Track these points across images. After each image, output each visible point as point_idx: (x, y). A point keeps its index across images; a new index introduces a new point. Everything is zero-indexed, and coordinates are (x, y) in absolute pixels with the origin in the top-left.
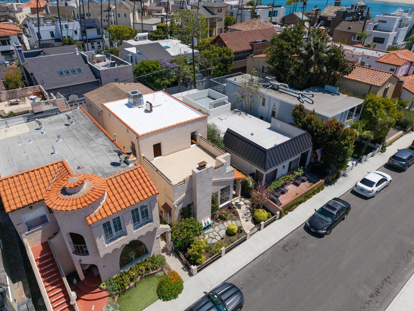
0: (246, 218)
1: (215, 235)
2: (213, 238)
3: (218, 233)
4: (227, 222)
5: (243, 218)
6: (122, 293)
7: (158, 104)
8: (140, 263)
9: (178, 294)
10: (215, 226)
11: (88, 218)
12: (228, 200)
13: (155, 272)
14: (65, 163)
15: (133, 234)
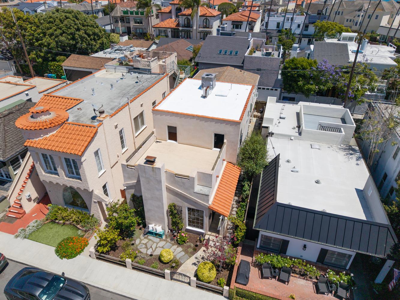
0: (198, 262)
1: (151, 247)
2: (146, 247)
3: (156, 248)
4: (177, 247)
5: (196, 258)
6: (53, 222)
7: (222, 94)
8: (80, 213)
9: (65, 257)
10: (164, 240)
11: (28, 140)
12: (202, 228)
13: (80, 228)
14: (80, 101)
15: (64, 179)
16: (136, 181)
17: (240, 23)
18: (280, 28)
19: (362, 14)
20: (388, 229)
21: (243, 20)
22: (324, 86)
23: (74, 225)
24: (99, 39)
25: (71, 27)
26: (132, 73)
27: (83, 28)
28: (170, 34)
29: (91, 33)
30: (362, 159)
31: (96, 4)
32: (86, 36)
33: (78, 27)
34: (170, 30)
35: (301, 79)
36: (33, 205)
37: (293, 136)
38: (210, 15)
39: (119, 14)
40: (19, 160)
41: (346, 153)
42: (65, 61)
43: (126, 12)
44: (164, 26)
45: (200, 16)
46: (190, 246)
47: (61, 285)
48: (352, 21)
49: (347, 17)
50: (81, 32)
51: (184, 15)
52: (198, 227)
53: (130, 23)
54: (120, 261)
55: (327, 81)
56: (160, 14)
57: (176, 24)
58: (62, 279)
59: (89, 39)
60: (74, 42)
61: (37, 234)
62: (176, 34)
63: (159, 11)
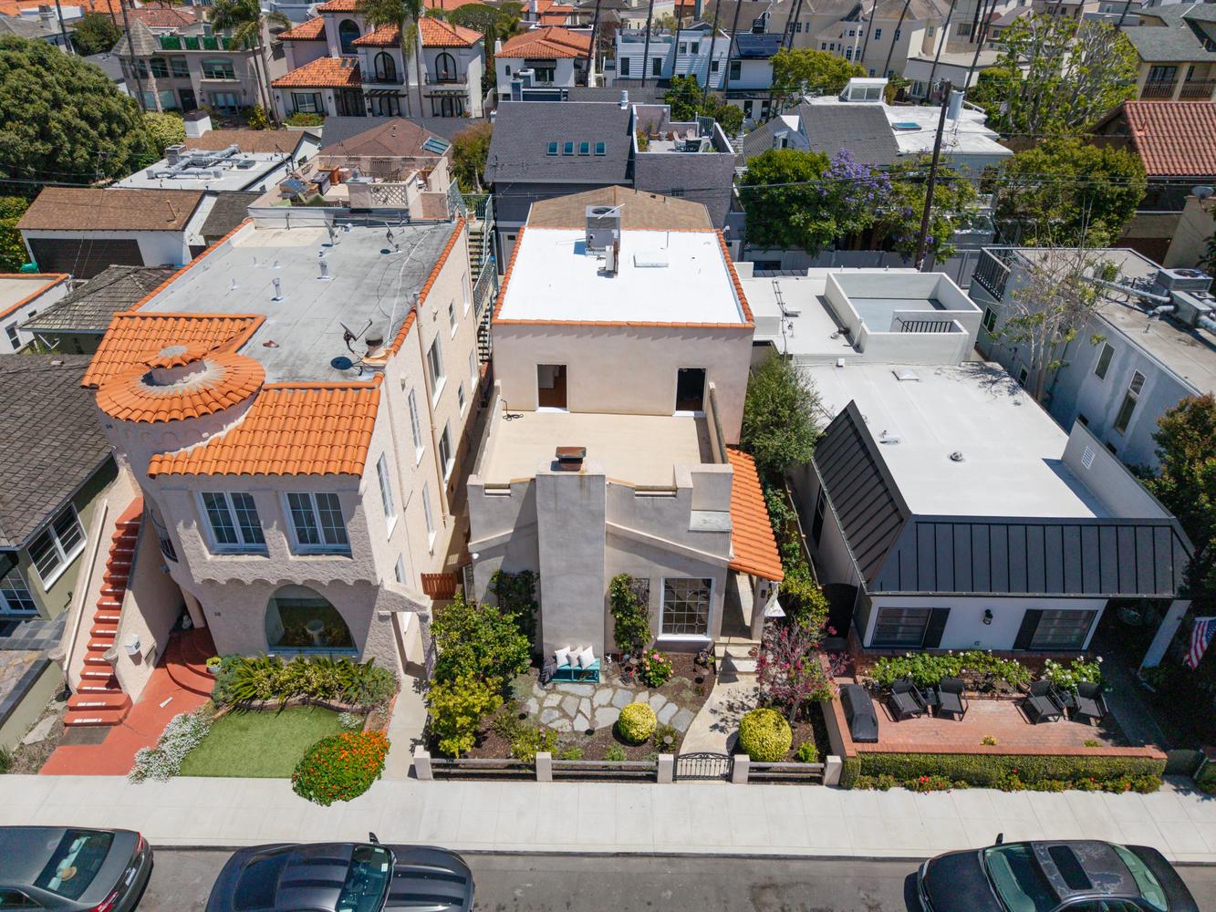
0: (722, 720)
1: (579, 711)
2: (565, 715)
3: (593, 710)
4: (650, 696)
5: (714, 712)
6: (242, 707)
7: (655, 262)
8: (325, 664)
9: (333, 797)
10: (606, 686)
11: (157, 457)
12: (703, 630)
13: (343, 705)
14: (257, 323)
15: (287, 560)
16: (512, 531)
17: (548, 65)
18: (665, 74)
19: (860, 28)
20: (1173, 530)
21: (556, 54)
22: (855, 221)
23: (317, 704)
24: (124, 134)
25: (32, 96)
26: (349, 225)
27: (70, 98)
28: (331, 107)
29: (99, 114)
30: (1022, 391)
31: (45, 19)
32: (84, 124)
33: (55, 94)
34: (330, 93)
35: (795, 206)
36: (147, 671)
37: (842, 356)
38: (456, 43)
39: (145, 50)
40: (51, 543)
41: (980, 380)
42: (28, 212)
43: (171, 42)
44: (309, 83)
45: (424, 47)
46: (682, 687)
47: (385, 867)
48: (836, 47)
49: (822, 38)
50: (69, 112)
51: (373, 45)
52: (691, 630)
53: (188, 75)
54: (511, 766)
55: (859, 209)
56: (286, 44)
57: (346, 72)
58: (377, 850)
59: (94, 133)
60: (50, 146)
61: (204, 754)
62: (350, 101)
63: (284, 35)
